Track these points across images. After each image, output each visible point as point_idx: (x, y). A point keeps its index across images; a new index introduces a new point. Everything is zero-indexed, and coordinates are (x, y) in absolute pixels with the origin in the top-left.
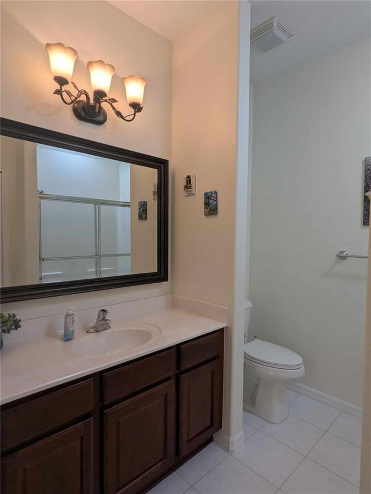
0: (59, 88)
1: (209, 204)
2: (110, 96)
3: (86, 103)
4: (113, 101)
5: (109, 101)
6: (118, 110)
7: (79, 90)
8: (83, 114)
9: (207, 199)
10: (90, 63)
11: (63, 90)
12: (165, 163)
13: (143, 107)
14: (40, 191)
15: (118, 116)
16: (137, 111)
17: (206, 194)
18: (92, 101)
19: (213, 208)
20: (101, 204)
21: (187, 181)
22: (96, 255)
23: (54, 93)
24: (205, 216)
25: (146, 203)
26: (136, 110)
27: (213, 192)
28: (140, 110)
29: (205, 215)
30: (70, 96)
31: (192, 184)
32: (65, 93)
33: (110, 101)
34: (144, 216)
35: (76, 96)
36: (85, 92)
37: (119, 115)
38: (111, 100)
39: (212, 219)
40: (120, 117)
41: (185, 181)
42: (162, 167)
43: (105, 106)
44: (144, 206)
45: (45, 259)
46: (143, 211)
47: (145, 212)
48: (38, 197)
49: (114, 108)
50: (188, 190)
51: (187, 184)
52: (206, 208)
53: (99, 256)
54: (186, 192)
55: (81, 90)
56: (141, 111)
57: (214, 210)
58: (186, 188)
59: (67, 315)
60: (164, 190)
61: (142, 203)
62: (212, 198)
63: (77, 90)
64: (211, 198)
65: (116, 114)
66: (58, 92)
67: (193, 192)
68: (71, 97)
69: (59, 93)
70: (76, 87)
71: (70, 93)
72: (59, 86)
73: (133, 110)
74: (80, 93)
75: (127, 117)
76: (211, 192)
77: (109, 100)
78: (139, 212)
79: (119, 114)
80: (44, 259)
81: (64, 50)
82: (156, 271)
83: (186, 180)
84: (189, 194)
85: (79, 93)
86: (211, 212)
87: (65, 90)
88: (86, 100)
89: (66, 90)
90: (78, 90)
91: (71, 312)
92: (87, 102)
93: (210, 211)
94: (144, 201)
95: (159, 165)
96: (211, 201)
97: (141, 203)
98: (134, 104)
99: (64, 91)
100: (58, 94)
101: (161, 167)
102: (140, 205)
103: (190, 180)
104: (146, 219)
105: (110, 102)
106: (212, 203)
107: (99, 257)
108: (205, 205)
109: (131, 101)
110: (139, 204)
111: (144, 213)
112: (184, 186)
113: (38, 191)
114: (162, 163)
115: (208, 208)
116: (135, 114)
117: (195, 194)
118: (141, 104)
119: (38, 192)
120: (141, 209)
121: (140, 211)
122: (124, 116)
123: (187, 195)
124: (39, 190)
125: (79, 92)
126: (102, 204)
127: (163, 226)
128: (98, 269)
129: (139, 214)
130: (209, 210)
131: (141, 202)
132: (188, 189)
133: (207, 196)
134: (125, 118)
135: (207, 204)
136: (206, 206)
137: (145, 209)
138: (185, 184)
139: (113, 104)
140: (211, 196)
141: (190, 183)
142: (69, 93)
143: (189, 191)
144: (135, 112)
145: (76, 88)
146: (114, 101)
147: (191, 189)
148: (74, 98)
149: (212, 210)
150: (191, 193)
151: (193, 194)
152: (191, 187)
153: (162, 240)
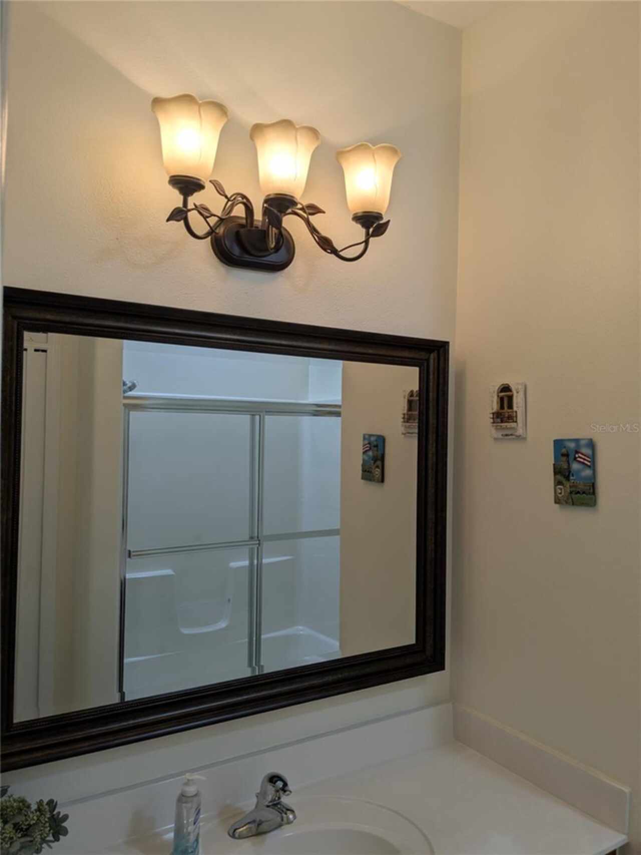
0: (181, 205)
1: (570, 472)
2: (303, 200)
3: (244, 221)
4: (311, 211)
5: (300, 212)
6: (324, 233)
7: (229, 196)
8: (236, 251)
9: (564, 459)
10: (258, 129)
11: (190, 206)
12: (439, 349)
13: (389, 221)
14: (129, 384)
15: (325, 250)
16: (373, 231)
17: (558, 444)
18: (258, 216)
19: (581, 487)
20: (266, 412)
21: (502, 400)
22: (252, 538)
23: (168, 220)
24: (557, 506)
25: (382, 440)
26: (371, 230)
27: (583, 442)
28: (383, 230)
29: (557, 501)
30: (205, 218)
31: (515, 409)
32: (195, 212)
33: (305, 212)
34: (377, 472)
35: (219, 215)
36: (244, 197)
37: (326, 247)
38: (307, 211)
39: (578, 517)
40: (329, 251)
41: (495, 399)
42: (432, 361)
43: (292, 224)
44: (376, 446)
45: (134, 554)
46: (375, 459)
47: (379, 463)
48: (124, 405)
49: (313, 230)
50: (504, 425)
51: (502, 407)
52: (558, 483)
53: (259, 541)
54: (497, 429)
55: (231, 197)
56: (382, 233)
57: (584, 493)
58: (499, 420)
59: (183, 798)
60: (435, 421)
61: (372, 439)
62: (579, 459)
63: (223, 198)
64: (575, 459)
65: (318, 243)
66: (179, 215)
67: (520, 431)
68: (208, 219)
69: (179, 218)
70: (220, 191)
71: (207, 209)
72: (181, 197)
73: (364, 230)
74: (230, 203)
75: (344, 251)
76: (577, 441)
77: (302, 209)
78: (364, 460)
79: (325, 244)
80: (132, 554)
81: (196, 108)
82: (413, 641)
83: (498, 396)
84: (507, 435)
85: (227, 203)
86: (574, 496)
87: (195, 205)
88: (244, 215)
89: (198, 204)
90: (226, 197)
91: (191, 790)
92: (246, 219)
93: (571, 493)
94: (379, 433)
95: (423, 355)
96: (575, 466)
97: (369, 439)
98: (368, 216)
99: (193, 209)
100: (178, 221)
101: (428, 360)
102: (366, 442)
103: (510, 398)
104: (382, 481)
105: (305, 215)
106: (579, 471)
107: (259, 544)
108: (555, 473)
109: (360, 210)
110: (364, 439)
111: (377, 467)
112: (493, 414)
113: (124, 384)
114: (430, 351)
115: (568, 485)
116: (366, 242)
117: (525, 439)
118: (383, 214)
119: (125, 388)
120: (370, 453)
121: (366, 458)
122: (338, 246)
123: (501, 437)
124: (127, 382)
125: (229, 200)
126: (269, 412)
127: (431, 515)
128: (255, 562)
129: (363, 465)
130: (569, 491)
131: (370, 436)
132: (502, 422)
133: (564, 451)
134: (341, 253)
135: (562, 473)
136: (559, 477)
137: (380, 457)
138: (496, 407)
139: (311, 218)
140: (577, 452)
141: (510, 406)
142: (204, 212)
143: (507, 428)
144: (368, 236)
145: (220, 194)
146: (314, 210)
147: (513, 425)
148: (216, 219)
149: (578, 492)
150: (511, 435)
151: (519, 437)
152: (512, 418)
153: (430, 555)
